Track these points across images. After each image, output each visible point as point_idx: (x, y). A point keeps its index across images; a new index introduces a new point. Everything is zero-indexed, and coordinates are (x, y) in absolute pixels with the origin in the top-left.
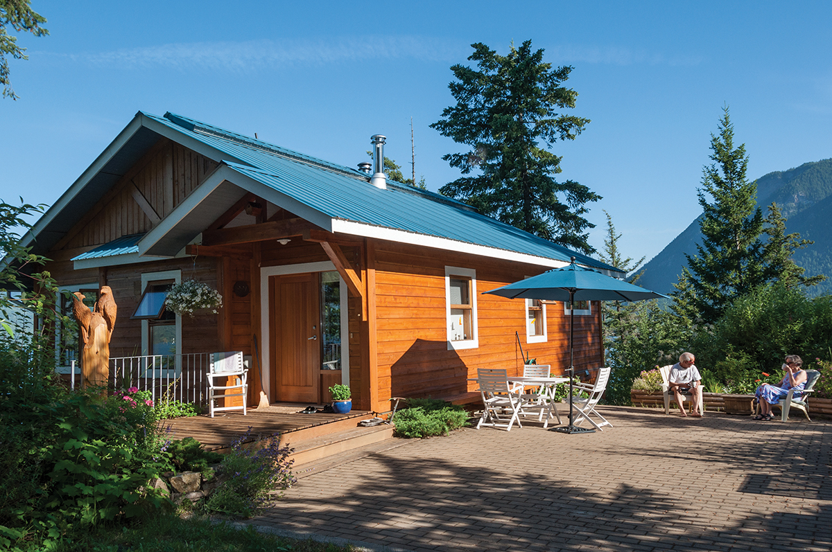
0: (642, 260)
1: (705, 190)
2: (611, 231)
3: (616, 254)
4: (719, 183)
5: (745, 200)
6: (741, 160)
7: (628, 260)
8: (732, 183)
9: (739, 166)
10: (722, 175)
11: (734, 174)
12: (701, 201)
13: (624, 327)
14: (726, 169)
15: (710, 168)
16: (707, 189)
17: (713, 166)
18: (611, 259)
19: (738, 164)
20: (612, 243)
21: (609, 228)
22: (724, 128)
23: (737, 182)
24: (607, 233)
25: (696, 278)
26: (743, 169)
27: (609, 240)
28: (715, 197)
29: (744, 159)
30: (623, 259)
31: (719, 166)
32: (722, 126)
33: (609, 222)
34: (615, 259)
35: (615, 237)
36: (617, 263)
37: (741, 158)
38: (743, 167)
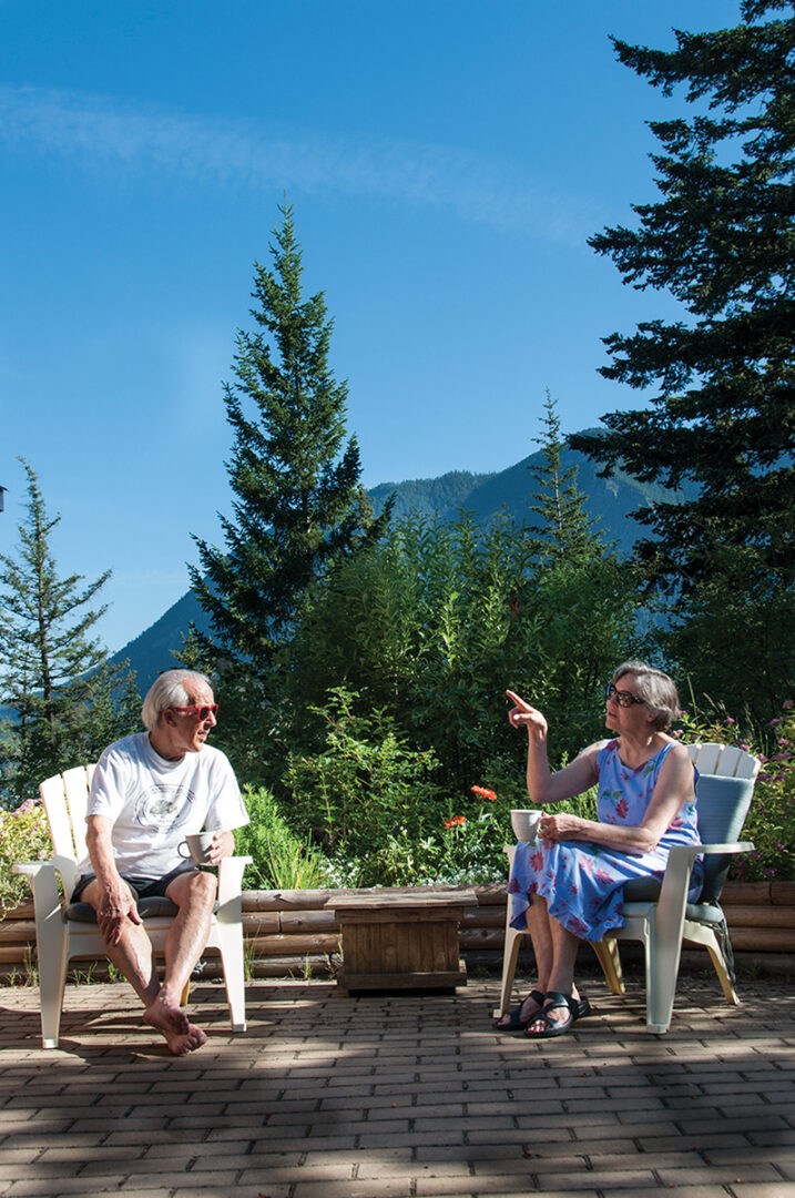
0: (104, 578)
1: (241, 388)
2: (36, 510)
3: (46, 563)
4: (271, 376)
5: (325, 418)
6: (316, 329)
7: (73, 580)
8: (298, 381)
9: (313, 342)
10: (276, 359)
11: (302, 360)
12: (232, 415)
13: (58, 736)
14: (286, 346)
15: (253, 339)
16: (244, 384)
17: (260, 338)
18: (34, 575)
19: (310, 338)
20: (37, 536)
21: (30, 500)
22: (282, 252)
23: (308, 378)
24: (26, 513)
25: (218, 596)
26: (321, 349)
27: (30, 529)
28: (262, 407)
29: (324, 325)
30: (62, 575)
31: (271, 340)
32: (278, 247)
33: (33, 489)
34: (43, 576)
35: (44, 525)
36: (48, 582)
37: (318, 323)
38: (321, 344)
